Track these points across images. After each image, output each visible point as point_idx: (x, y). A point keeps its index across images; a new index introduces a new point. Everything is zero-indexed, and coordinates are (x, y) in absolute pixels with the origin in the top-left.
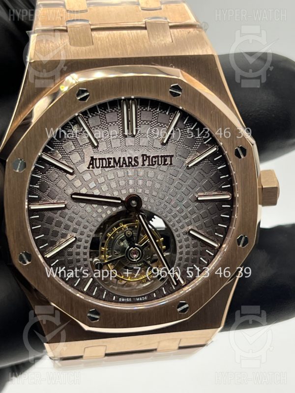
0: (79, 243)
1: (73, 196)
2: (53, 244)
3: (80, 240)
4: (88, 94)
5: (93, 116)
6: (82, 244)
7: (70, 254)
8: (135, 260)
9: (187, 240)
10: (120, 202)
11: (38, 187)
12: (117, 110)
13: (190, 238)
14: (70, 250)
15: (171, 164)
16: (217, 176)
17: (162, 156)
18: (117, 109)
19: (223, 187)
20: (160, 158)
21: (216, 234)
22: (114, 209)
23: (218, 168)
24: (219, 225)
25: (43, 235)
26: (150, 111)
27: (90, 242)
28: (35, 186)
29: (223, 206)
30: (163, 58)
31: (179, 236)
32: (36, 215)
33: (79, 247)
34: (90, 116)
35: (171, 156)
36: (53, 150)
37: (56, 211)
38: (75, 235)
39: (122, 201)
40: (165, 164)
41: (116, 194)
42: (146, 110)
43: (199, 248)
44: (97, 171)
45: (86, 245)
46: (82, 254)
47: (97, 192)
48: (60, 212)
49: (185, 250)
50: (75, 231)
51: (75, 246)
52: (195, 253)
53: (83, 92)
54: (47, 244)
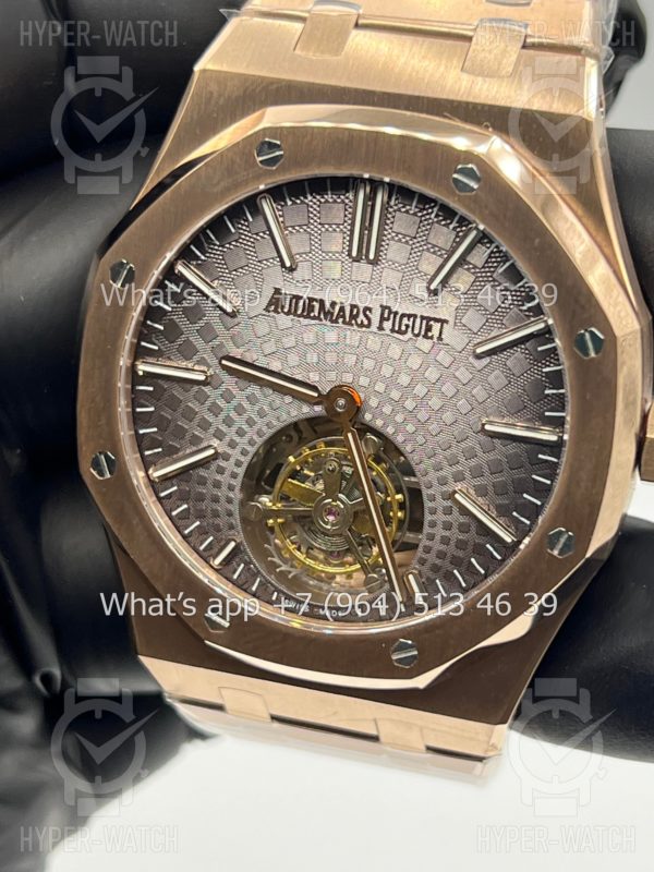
0: (223, 463)
1: (224, 362)
2: (171, 453)
3: (226, 457)
4: (282, 153)
5: (294, 203)
6: (229, 465)
7: (203, 481)
8: (329, 527)
9: (448, 511)
10: (316, 395)
11: (162, 328)
12: (347, 201)
13: (455, 510)
14: (202, 472)
15: (440, 338)
16: (539, 387)
17: (423, 318)
18: (347, 198)
19: (547, 414)
20: (418, 321)
21: (515, 514)
22: (306, 409)
23: (544, 370)
24: (525, 495)
25: (155, 429)
26: (415, 214)
27: (245, 465)
28: (157, 326)
29: (540, 456)
30: (471, 107)
31: (433, 498)
32: (148, 385)
33: (221, 471)
34: (289, 203)
35: (443, 322)
36: (203, 258)
37: (188, 386)
38: (215, 442)
39: (320, 395)
40: (426, 336)
41: (313, 378)
42: (407, 212)
43: (472, 536)
44: (284, 320)
45: (235, 470)
46: (224, 488)
47: (275, 366)
48: (196, 388)
49: (440, 532)
50: (219, 435)
51: (213, 467)
52: (461, 545)
53: (272, 146)
54: (160, 450)
